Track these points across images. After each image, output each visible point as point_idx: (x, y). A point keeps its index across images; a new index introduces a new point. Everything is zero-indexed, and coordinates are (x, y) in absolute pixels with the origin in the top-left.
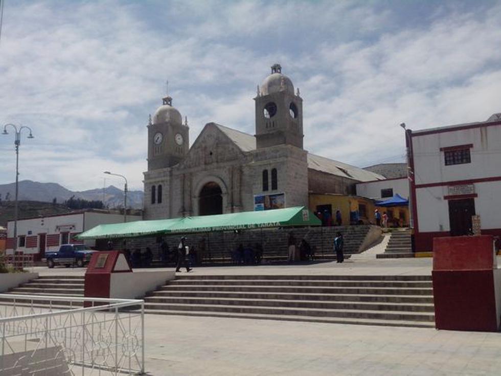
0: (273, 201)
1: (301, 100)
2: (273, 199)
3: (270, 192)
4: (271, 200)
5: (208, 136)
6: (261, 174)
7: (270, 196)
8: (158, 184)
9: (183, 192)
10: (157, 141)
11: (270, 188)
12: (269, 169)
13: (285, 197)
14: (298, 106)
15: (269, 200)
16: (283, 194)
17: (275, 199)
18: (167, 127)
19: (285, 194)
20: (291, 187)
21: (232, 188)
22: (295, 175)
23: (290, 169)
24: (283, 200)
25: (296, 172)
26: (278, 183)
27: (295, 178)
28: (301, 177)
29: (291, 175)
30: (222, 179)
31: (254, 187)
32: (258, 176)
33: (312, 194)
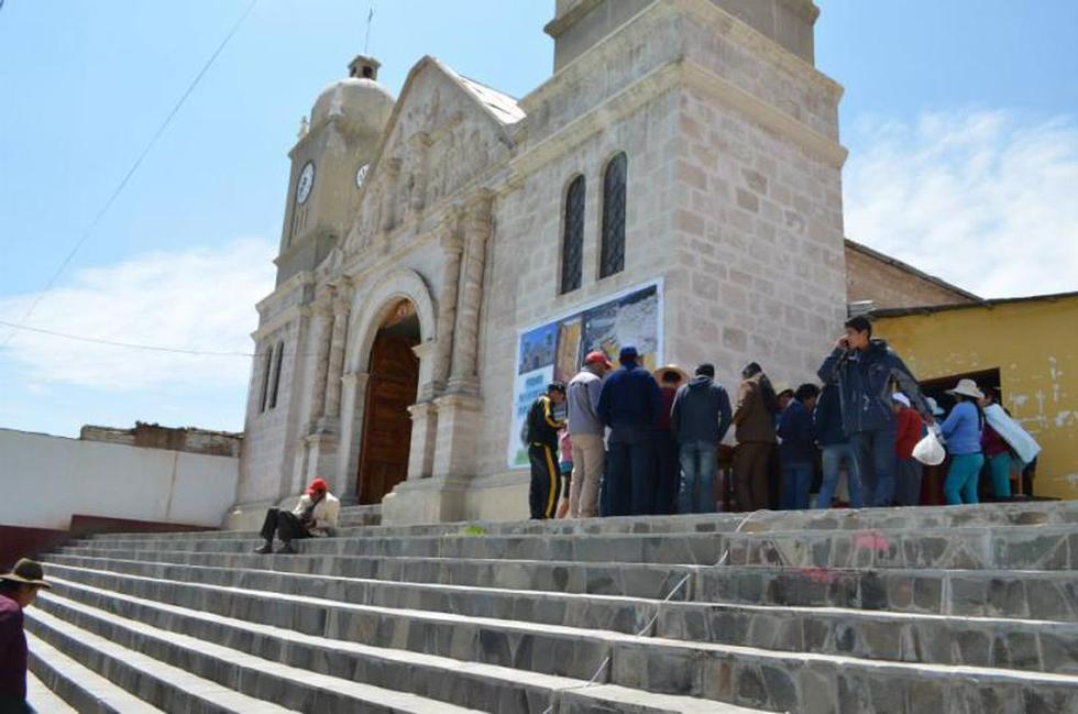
2: (601, 331)
3: (593, 294)
4: (589, 337)
6: (557, 201)
7: (587, 316)
8: (278, 339)
10: (301, 193)
11: (590, 268)
12: (591, 166)
13: (661, 311)
16: (652, 291)
17: (608, 328)
18: (327, 134)
19: (659, 290)
20: (708, 249)
21: (455, 309)
22: (744, 184)
23: (706, 142)
24: (645, 332)
25: (753, 167)
26: (629, 230)
27: (747, 201)
28: (792, 209)
29: (708, 170)
30: (427, 277)
31: (523, 281)
32: (545, 220)
33: (877, 316)
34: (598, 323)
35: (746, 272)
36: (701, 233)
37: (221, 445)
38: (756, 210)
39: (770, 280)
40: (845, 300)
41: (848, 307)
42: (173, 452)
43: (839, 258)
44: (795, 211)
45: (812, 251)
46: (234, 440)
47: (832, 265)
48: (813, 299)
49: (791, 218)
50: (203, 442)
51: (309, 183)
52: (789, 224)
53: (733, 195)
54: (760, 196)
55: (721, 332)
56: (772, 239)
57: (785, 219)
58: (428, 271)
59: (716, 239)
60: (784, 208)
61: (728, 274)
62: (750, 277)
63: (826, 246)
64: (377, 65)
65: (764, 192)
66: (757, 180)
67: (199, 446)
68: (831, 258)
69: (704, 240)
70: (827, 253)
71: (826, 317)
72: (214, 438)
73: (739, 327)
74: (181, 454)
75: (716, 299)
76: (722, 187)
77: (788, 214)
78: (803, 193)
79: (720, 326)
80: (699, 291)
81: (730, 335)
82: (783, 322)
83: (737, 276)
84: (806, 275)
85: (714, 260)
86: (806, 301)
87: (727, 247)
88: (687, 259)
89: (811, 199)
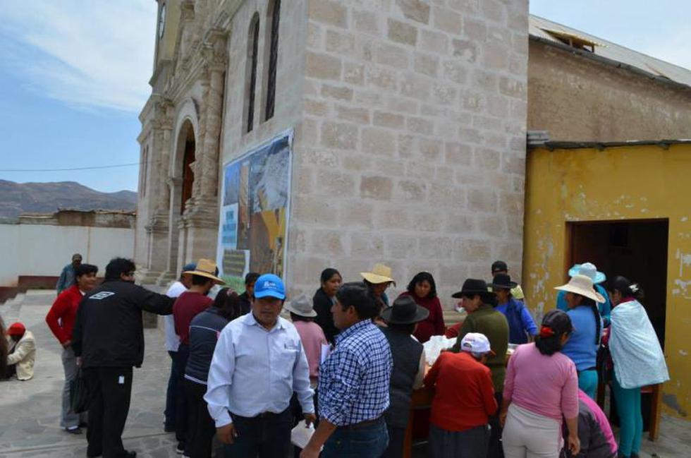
3: (256, 139)
4: (252, 181)
6: (246, 41)
7: (252, 160)
11: (257, 111)
19: (291, 141)
20: (346, 94)
26: (278, 73)
27: (402, 34)
28: (463, 37)
30: (199, 103)
31: (228, 118)
32: (240, 59)
33: (552, 147)
35: (396, 113)
36: (335, 75)
37: (121, 221)
38: (413, 42)
39: (428, 118)
40: (524, 128)
41: (528, 135)
42: (87, 228)
43: (519, 84)
44: (466, 39)
45: (485, 79)
46: (130, 216)
47: (511, 92)
48: (482, 131)
49: (460, 46)
50: (107, 219)
52: (457, 53)
53: (384, 28)
54: (420, 26)
55: (358, 183)
56: (433, 72)
57: (452, 49)
59: (358, 80)
60: (451, 36)
61: (371, 117)
62: (401, 118)
63: (504, 72)
65: (426, 22)
66: (417, 9)
67: (106, 222)
68: (510, 85)
69: (340, 84)
71: (498, 149)
72: (116, 216)
73: (383, 175)
74: (93, 229)
75: (353, 147)
77: (456, 42)
78: (479, 17)
80: (330, 141)
81: (371, 184)
82: (442, 161)
83: (383, 118)
84: (476, 107)
85: (352, 105)
86: (474, 135)
87: (371, 88)
88: (318, 108)
89: (489, 23)
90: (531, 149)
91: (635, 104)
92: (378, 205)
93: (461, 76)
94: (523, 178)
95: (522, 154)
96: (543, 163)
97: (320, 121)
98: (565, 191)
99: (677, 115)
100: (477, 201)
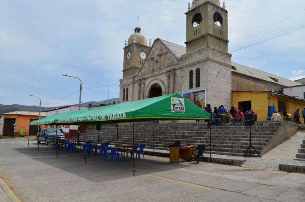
0: (196, 97)
1: (226, 12)
2: (197, 95)
3: (194, 90)
4: (195, 96)
5: (155, 49)
6: (188, 74)
7: (194, 93)
8: (126, 87)
9: (140, 92)
10: (128, 58)
11: (194, 85)
12: (194, 69)
13: (205, 93)
14: (223, 16)
15: (193, 96)
16: (204, 91)
17: (198, 95)
18: (134, 46)
19: (205, 91)
20: (212, 85)
21: (169, 87)
22: (217, 74)
23: (212, 69)
24: (203, 96)
25: (218, 71)
26: (200, 81)
27: (217, 76)
28: (224, 76)
29: (212, 73)
30: (163, 80)
31: (183, 85)
32: (186, 76)
33: (235, 91)
34: (196, 94)
39: (220, 88)
41: (232, 90)
45: (226, 82)
47: (229, 84)
49: (223, 77)
51: (130, 56)
53: (215, 76)
54: (219, 75)
56: (221, 81)
58: (162, 79)
59: (213, 83)
60: (222, 76)
61: (214, 88)
64: (140, 29)
66: (219, 73)
69: (211, 83)
70: (229, 82)
71: (228, 92)
75: (213, 92)
76: (214, 75)
79: (214, 95)
80: (211, 91)
81: (215, 96)
82: (222, 93)
83: (216, 88)
84: (226, 86)
85: (213, 86)
86: (225, 90)
87: (214, 84)
88: (209, 87)
89: (227, 74)
90: (232, 92)
91: (245, 82)
92: (216, 99)
93: (223, 81)
94: (231, 96)
95: (231, 93)
96: (234, 94)
97: (210, 88)
98: (238, 98)
99: (254, 83)
100: (226, 99)
